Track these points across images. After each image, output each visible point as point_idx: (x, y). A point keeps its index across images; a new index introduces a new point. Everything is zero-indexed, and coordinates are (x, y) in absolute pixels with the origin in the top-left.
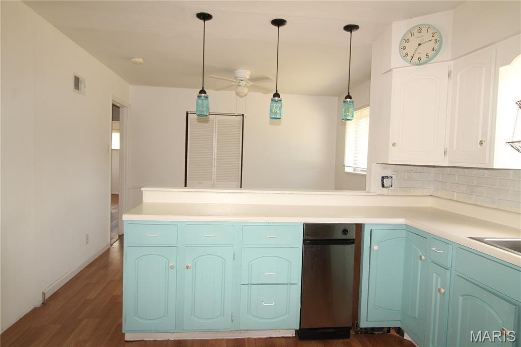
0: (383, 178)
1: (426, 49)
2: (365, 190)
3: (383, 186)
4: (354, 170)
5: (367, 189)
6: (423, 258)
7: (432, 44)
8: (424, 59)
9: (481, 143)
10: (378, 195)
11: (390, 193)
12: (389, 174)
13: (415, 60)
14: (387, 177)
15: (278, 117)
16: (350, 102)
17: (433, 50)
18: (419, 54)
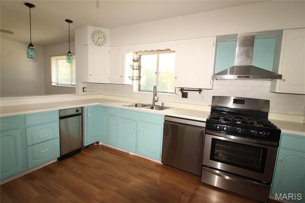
0: (83, 88)
1: (101, 41)
2: (75, 93)
3: (84, 91)
4: (57, 84)
5: (76, 93)
6: (107, 115)
7: (103, 39)
8: (100, 44)
9: (121, 76)
10: (82, 95)
11: (86, 94)
12: (86, 87)
13: (97, 44)
14: (85, 88)
15: (33, 57)
16: (70, 55)
17: (104, 41)
18: (99, 41)
